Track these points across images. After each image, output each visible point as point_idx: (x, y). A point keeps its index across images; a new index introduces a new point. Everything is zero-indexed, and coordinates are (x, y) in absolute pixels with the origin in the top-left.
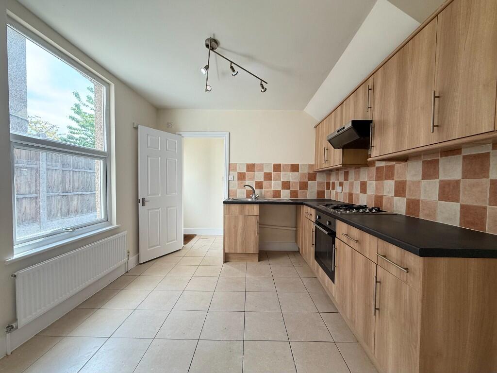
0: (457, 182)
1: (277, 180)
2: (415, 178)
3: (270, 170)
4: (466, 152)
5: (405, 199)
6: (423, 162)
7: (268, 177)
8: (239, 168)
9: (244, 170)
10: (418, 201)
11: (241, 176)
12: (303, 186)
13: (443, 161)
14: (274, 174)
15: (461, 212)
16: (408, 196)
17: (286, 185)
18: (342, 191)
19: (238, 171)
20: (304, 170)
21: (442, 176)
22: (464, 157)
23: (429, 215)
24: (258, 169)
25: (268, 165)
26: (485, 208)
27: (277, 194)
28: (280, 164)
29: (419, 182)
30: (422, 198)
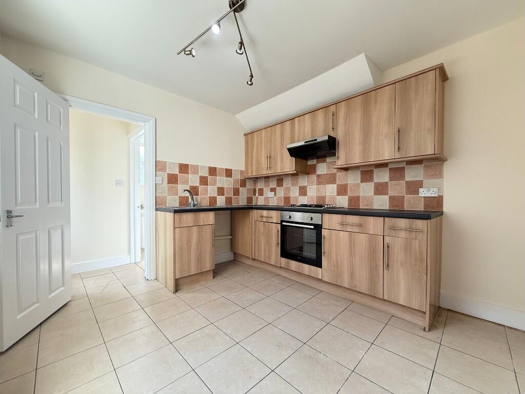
0: (387, 183)
1: (213, 185)
2: (355, 182)
3: (205, 173)
4: (390, 166)
5: (347, 197)
6: (361, 172)
7: (204, 181)
8: (170, 168)
9: (176, 171)
10: (358, 197)
11: (172, 179)
12: (236, 192)
13: (376, 171)
14: (210, 178)
15: (389, 200)
16: (349, 193)
17: (221, 191)
18: (275, 195)
19: (169, 171)
20: (237, 176)
21: (376, 180)
22: (390, 169)
23: (367, 205)
24: (193, 171)
25: (203, 167)
26: (404, 197)
27: (213, 200)
28: (216, 168)
29: (358, 185)
30: (361, 194)
